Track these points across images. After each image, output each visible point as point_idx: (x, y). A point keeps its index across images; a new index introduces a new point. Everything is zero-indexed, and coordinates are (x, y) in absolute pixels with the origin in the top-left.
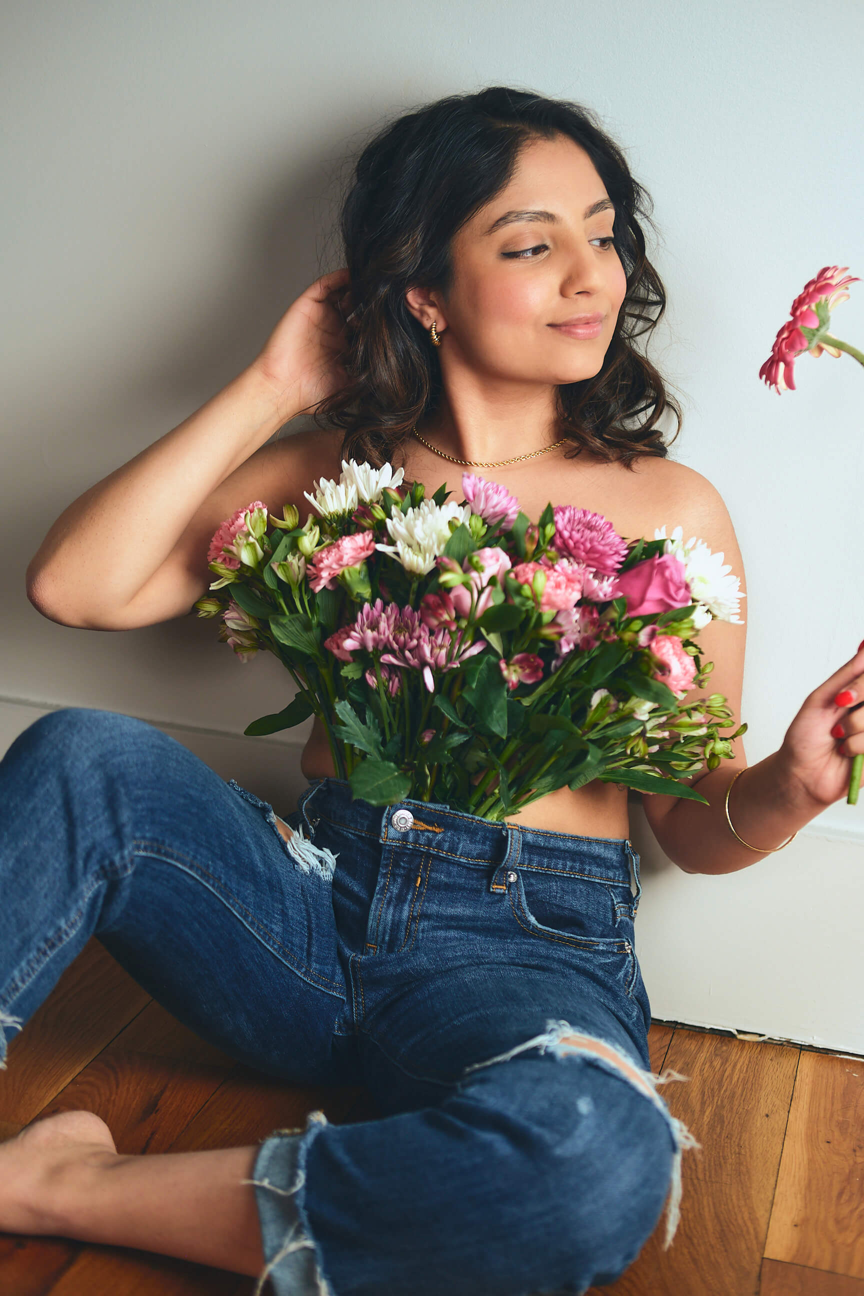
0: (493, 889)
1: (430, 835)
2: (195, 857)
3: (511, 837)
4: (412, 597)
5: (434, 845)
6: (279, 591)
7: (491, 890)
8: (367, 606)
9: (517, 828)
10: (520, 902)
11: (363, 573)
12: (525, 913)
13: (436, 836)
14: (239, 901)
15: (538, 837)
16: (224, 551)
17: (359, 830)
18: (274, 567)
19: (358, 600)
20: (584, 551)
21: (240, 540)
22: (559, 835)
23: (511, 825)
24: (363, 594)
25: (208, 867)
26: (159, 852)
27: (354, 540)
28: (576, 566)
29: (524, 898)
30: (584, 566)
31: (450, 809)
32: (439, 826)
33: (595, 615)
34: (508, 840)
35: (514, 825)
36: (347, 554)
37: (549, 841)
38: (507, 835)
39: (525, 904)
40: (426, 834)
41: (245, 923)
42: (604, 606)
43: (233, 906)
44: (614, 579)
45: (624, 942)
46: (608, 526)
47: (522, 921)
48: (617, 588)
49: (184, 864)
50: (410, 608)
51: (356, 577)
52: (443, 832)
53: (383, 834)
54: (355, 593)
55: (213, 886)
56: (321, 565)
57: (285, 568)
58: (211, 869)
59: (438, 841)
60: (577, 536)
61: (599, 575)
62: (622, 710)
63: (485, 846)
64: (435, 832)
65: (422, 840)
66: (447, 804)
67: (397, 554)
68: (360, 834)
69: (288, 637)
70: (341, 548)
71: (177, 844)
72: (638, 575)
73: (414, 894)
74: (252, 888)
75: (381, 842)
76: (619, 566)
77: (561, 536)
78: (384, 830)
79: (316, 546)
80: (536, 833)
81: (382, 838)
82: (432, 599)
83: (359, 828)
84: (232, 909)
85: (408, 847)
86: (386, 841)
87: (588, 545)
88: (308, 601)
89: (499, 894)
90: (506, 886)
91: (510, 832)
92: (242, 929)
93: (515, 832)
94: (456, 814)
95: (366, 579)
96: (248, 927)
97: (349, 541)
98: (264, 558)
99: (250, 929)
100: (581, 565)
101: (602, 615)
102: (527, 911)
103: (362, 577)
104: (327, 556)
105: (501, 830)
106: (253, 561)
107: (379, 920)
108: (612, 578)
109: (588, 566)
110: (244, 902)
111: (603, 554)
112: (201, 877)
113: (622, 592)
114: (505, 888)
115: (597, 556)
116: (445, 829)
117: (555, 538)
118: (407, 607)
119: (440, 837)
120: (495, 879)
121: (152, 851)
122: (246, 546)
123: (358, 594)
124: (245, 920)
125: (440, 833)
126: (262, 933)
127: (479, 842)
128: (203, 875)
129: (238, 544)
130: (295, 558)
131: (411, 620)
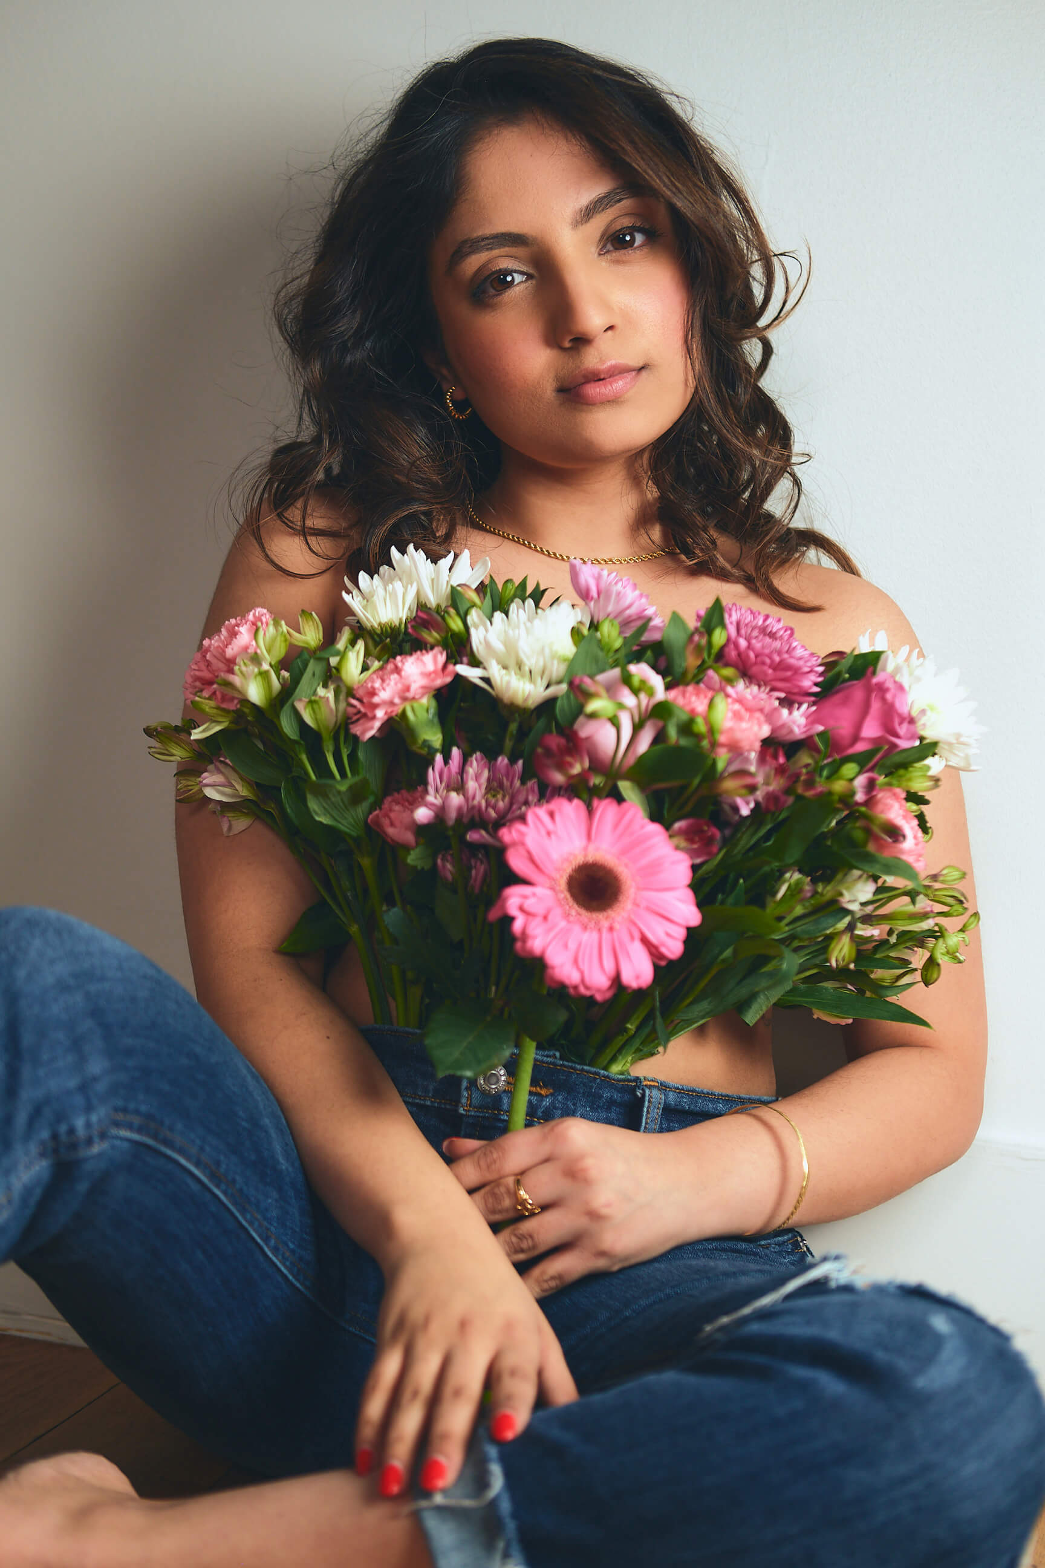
1: (534, 1099)
2: (202, 1149)
3: (649, 1101)
4: (508, 744)
5: (540, 1114)
6: (302, 742)
8: (439, 758)
9: (656, 1084)
11: (432, 711)
13: (542, 1101)
14: (259, 1217)
15: (682, 1097)
16: (218, 684)
17: (420, 1096)
18: (300, 706)
19: (424, 751)
20: (770, 667)
21: (243, 667)
22: (708, 1093)
23: (648, 1081)
24: (432, 741)
25: (218, 1163)
26: (155, 1137)
27: (422, 661)
28: (755, 688)
30: (768, 689)
31: (561, 1058)
32: (545, 1086)
33: (782, 760)
35: (652, 1081)
36: (415, 682)
37: (696, 1102)
38: (643, 1095)
41: (266, 1250)
42: (793, 747)
43: (251, 1223)
44: (808, 708)
46: (789, 632)
48: (813, 720)
49: (188, 1159)
50: (506, 761)
51: (423, 715)
52: (552, 1095)
53: (464, 1100)
54: (420, 742)
55: (225, 1193)
56: (376, 700)
57: (315, 706)
58: (224, 1166)
59: (546, 1109)
60: (757, 644)
61: (788, 702)
62: (822, 895)
63: (610, 1113)
64: (540, 1095)
66: (557, 1050)
67: (487, 680)
68: (422, 1102)
69: (327, 812)
70: (403, 673)
71: (179, 1126)
72: (845, 702)
74: (275, 1195)
75: (463, 1112)
76: (817, 689)
77: (736, 645)
78: (465, 1094)
79: (362, 672)
80: (680, 1091)
81: (462, 1106)
82: (555, 741)
83: (420, 1093)
84: (250, 1229)
85: (502, 1117)
86: (469, 1111)
87: (777, 659)
88: (348, 756)
91: (647, 1092)
92: (261, 1258)
93: (655, 1093)
94: (572, 1068)
95: (436, 720)
96: (271, 1255)
97: (413, 663)
98: (281, 692)
99: (274, 1258)
100: (763, 689)
101: (793, 760)
103: (431, 716)
104: (382, 685)
105: (633, 1090)
106: (263, 698)
108: (805, 706)
109: (773, 689)
110: (265, 1218)
111: (796, 671)
112: (211, 1180)
113: (822, 724)
115: (789, 674)
116: (553, 1089)
117: (727, 650)
118: (500, 759)
119: (547, 1102)
121: (148, 1135)
122: (256, 677)
123: (425, 741)
124: (267, 1244)
125: (547, 1096)
126: (288, 1263)
127: (602, 1108)
128: (213, 1176)
129: (242, 672)
130: (329, 692)
131: (507, 777)
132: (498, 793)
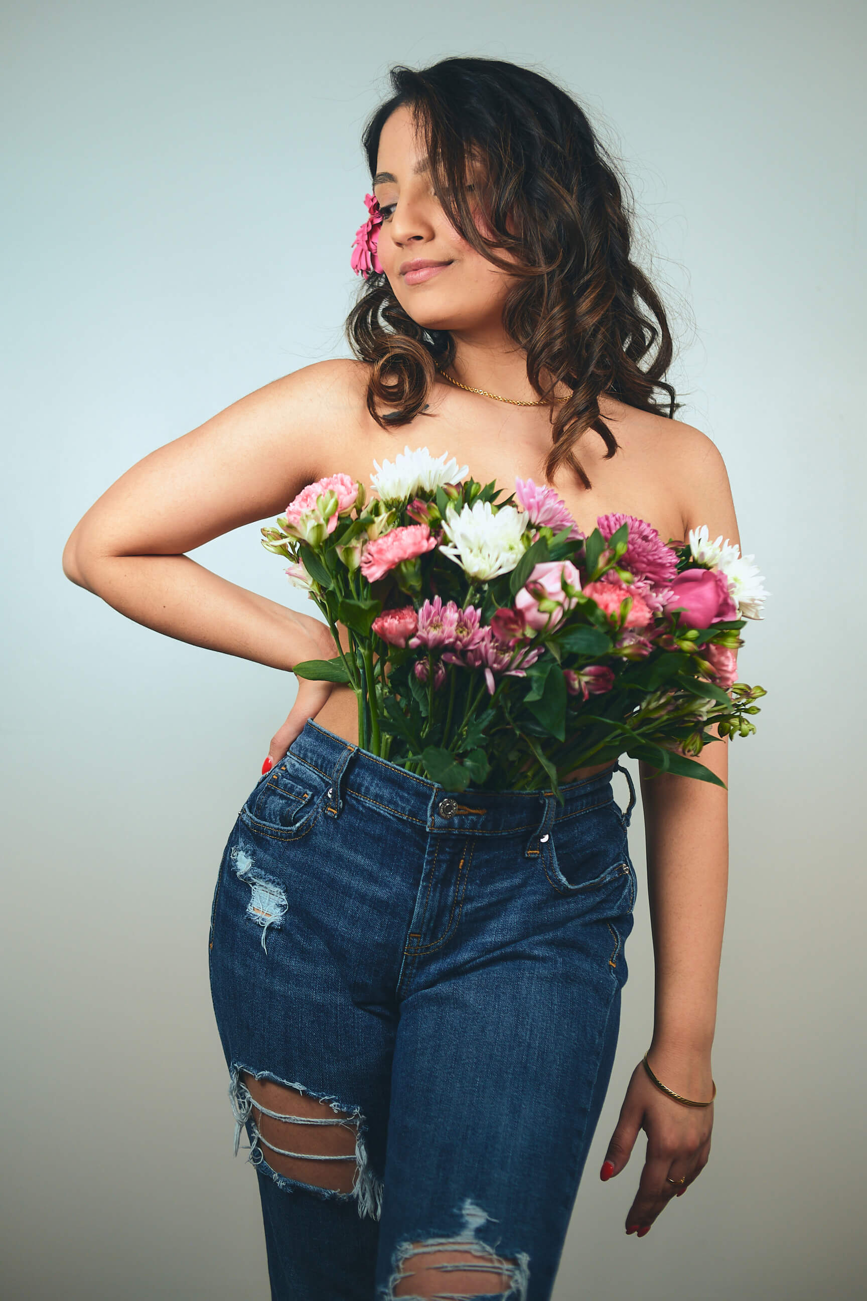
0: (528, 854)
1: (474, 818)
5: (478, 826)
7: (526, 856)
10: (552, 863)
11: (417, 566)
12: (556, 873)
13: (480, 817)
18: (338, 549)
24: (415, 586)
29: (555, 859)
30: (644, 580)
32: (481, 809)
34: (544, 807)
38: (545, 802)
39: (556, 866)
40: (470, 817)
45: (622, 864)
47: (553, 881)
51: (411, 570)
52: (486, 813)
53: (427, 824)
54: (408, 585)
57: (349, 552)
59: (483, 822)
61: (656, 588)
63: (522, 815)
64: (478, 814)
65: (468, 823)
67: (459, 558)
73: (457, 877)
78: (430, 819)
81: (428, 827)
85: (454, 833)
86: (432, 829)
89: (534, 858)
90: (539, 850)
91: (548, 802)
93: (551, 801)
95: (419, 574)
100: (641, 578)
102: (558, 869)
103: (416, 572)
105: (537, 799)
107: (426, 907)
109: (647, 579)
114: (538, 852)
116: (487, 810)
118: (466, 607)
119: (483, 818)
120: (530, 846)
125: (483, 814)
127: (517, 813)
130: (359, 543)
131: (470, 620)
132: (464, 630)
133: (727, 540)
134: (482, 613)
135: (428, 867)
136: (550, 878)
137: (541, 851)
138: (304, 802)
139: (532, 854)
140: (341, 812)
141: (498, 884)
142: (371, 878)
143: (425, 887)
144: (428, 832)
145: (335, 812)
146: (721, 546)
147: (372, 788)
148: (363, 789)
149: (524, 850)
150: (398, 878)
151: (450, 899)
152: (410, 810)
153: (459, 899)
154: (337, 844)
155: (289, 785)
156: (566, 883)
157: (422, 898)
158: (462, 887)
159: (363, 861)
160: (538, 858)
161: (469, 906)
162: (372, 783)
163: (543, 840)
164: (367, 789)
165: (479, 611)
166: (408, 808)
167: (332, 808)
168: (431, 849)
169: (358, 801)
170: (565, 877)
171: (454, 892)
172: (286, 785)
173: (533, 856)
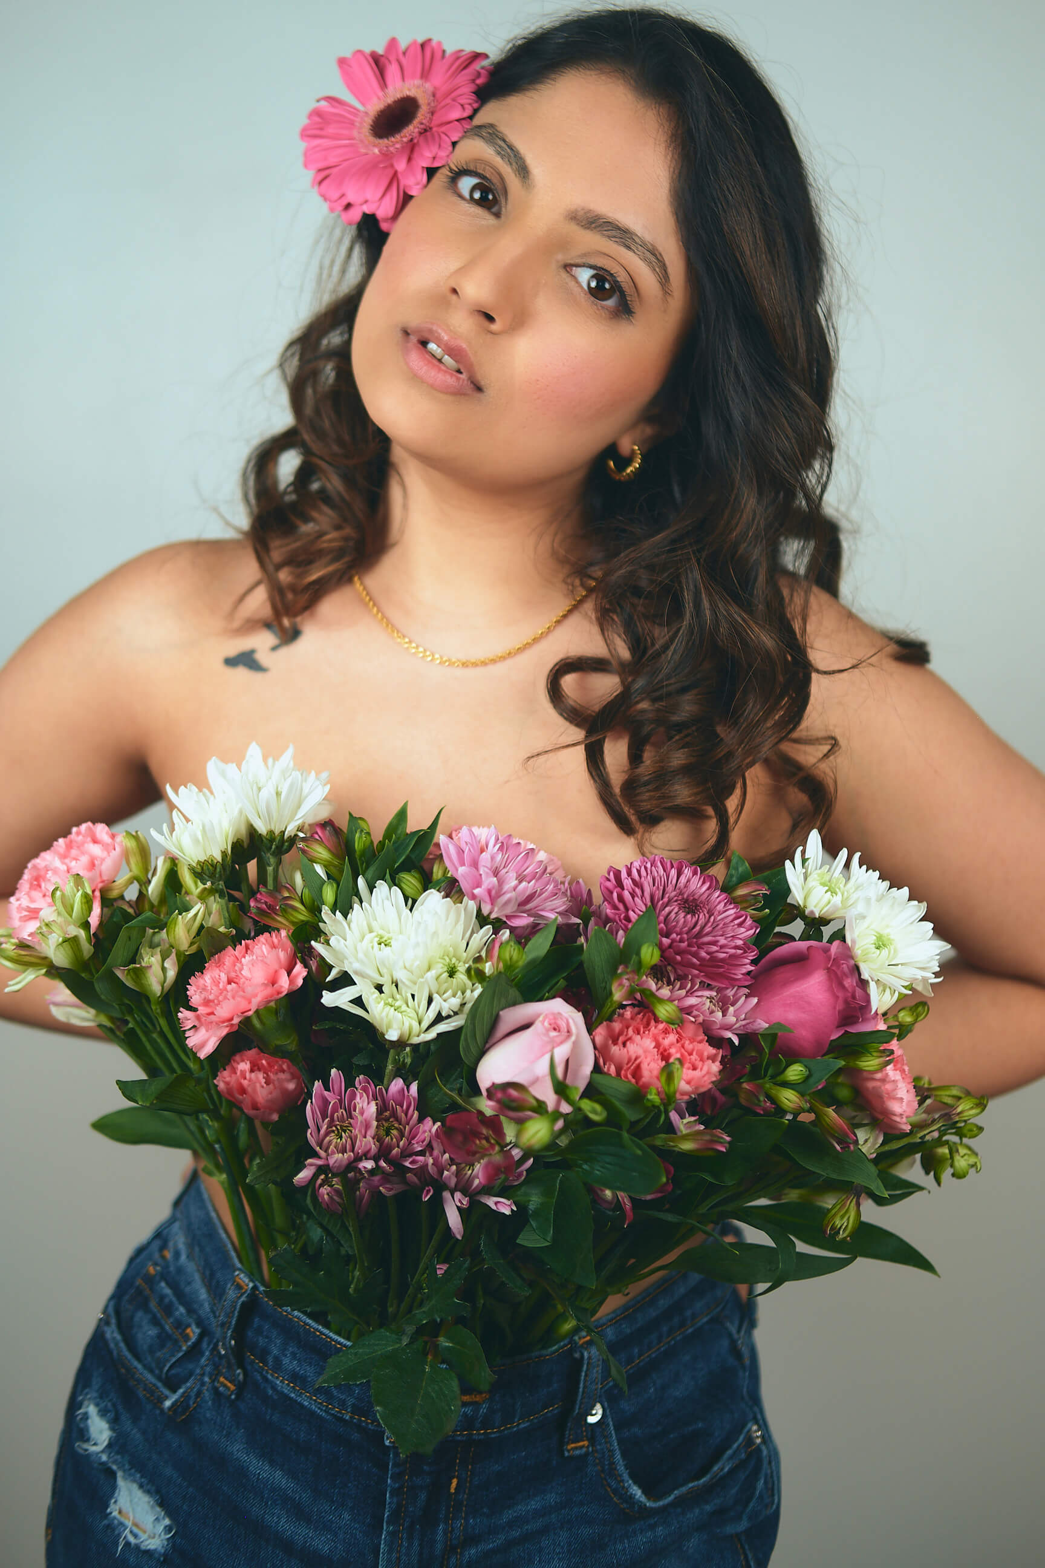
0: (569, 1451)
1: (469, 1410)
5: (475, 1423)
7: (566, 1454)
10: (614, 1463)
11: (282, 1011)
12: (623, 1481)
13: (477, 1408)
15: (620, 1324)
24: (286, 1045)
29: (618, 1456)
34: (582, 1366)
38: (582, 1356)
39: (621, 1468)
45: (750, 1429)
47: (621, 1497)
51: (271, 1021)
52: (487, 1397)
54: (272, 1047)
59: (484, 1416)
63: (551, 1388)
64: (475, 1403)
73: (448, 1508)
80: (616, 1319)
89: (580, 1456)
90: (588, 1440)
91: (584, 1353)
95: (289, 1020)
102: (626, 1476)
103: (281, 1018)
105: (570, 1352)
106: (73, 961)
114: (586, 1443)
119: (484, 1408)
120: (570, 1435)
123: (277, 1047)
125: (483, 1402)
131: (402, 1107)
132: (393, 1126)
133: (857, 855)
134: (420, 1090)
135: (395, 1500)
136: (615, 1491)
137: (592, 1440)
138: (184, 1348)
139: (576, 1448)
140: (241, 1388)
141: (519, 1507)
142: (300, 1513)
143: (393, 1534)
144: (388, 1447)
145: (232, 1387)
146: (847, 865)
147: (286, 1361)
148: (270, 1360)
149: (562, 1443)
150: (346, 1516)
151: (439, 1546)
152: (353, 1405)
153: (455, 1542)
154: (236, 1447)
155: (167, 1300)
156: (643, 1499)
157: (390, 1552)
158: (459, 1523)
159: (284, 1481)
160: (587, 1454)
161: (473, 1551)
162: (285, 1349)
163: (592, 1420)
164: (277, 1361)
165: (414, 1087)
166: (350, 1401)
167: (226, 1379)
168: (397, 1470)
169: (266, 1380)
170: (640, 1487)
171: (445, 1533)
172: (162, 1297)
173: (577, 1452)
